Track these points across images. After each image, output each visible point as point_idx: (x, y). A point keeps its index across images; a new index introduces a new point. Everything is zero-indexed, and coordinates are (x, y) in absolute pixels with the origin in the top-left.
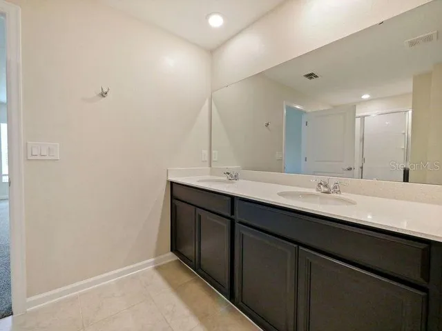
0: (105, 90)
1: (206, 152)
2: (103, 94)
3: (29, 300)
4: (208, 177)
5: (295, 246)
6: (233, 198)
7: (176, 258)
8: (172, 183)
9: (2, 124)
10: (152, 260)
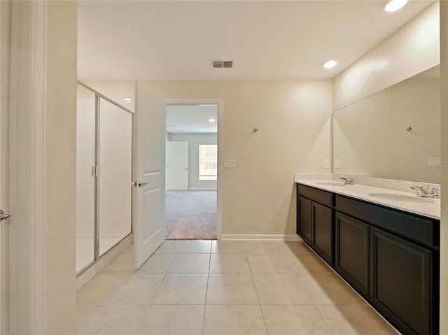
0: (257, 128)
1: (328, 161)
2: (256, 131)
3: (223, 235)
4: (331, 181)
5: (368, 225)
6: (334, 195)
7: (300, 239)
8: (298, 184)
9: (200, 146)
10: (282, 235)
